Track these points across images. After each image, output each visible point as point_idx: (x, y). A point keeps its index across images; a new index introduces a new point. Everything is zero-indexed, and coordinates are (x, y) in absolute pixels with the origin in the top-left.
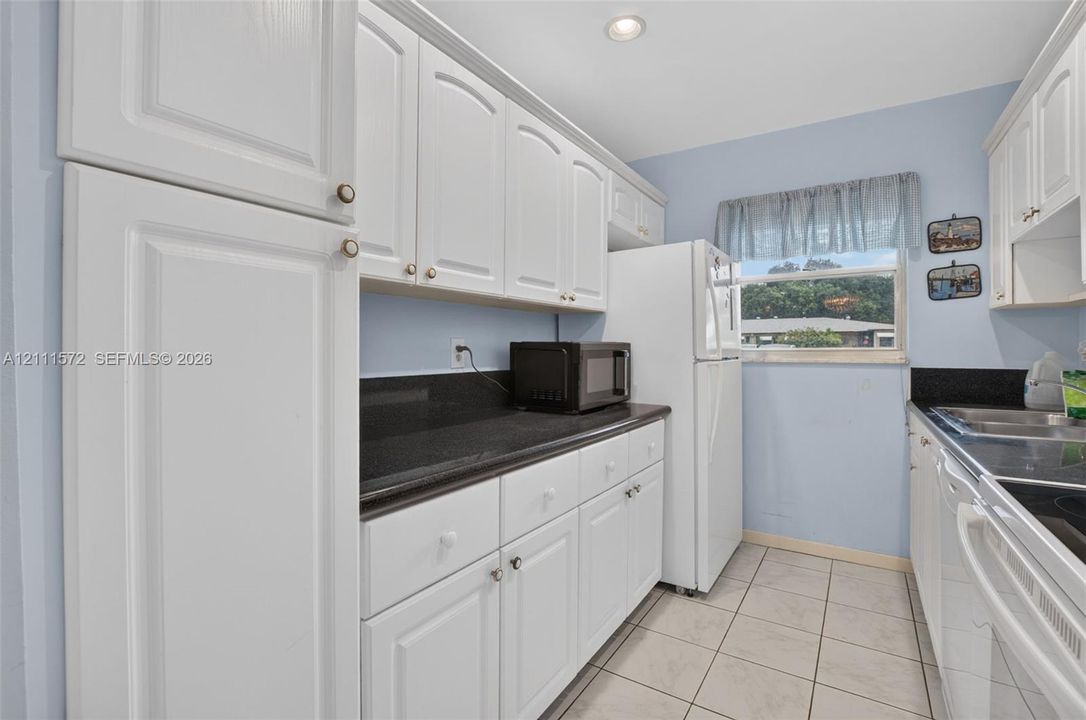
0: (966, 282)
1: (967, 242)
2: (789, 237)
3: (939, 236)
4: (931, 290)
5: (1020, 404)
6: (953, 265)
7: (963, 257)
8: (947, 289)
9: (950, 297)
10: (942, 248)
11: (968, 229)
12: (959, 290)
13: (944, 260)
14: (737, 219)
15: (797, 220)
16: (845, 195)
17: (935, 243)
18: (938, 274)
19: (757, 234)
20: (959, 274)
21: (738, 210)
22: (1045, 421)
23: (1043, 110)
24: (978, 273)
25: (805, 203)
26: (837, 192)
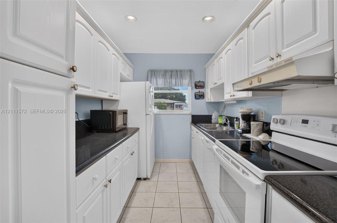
0: (202, 96)
1: (202, 87)
2: (166, 81)
3: (197, 85)
4: (195, 97)
5: (211, 122)
6: (199, 92)
7: (201, 90)
8: (199, 97)
9: (199, 99)
10: (198, 88)
11: (202, 84)
12: (200, 97)
13: (197, 90)
14: (153, 75)
15: (168, 77)
16: (179, 73)
17: (196, 86)
18: (197, 94)
19: (158, 80)
20: (200, 94)
21: (153, 73)
22: (216, 126)
23: (217, 63)
24: (204, 94)
25: (170, 73)
26: (177, 72)
